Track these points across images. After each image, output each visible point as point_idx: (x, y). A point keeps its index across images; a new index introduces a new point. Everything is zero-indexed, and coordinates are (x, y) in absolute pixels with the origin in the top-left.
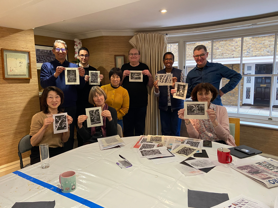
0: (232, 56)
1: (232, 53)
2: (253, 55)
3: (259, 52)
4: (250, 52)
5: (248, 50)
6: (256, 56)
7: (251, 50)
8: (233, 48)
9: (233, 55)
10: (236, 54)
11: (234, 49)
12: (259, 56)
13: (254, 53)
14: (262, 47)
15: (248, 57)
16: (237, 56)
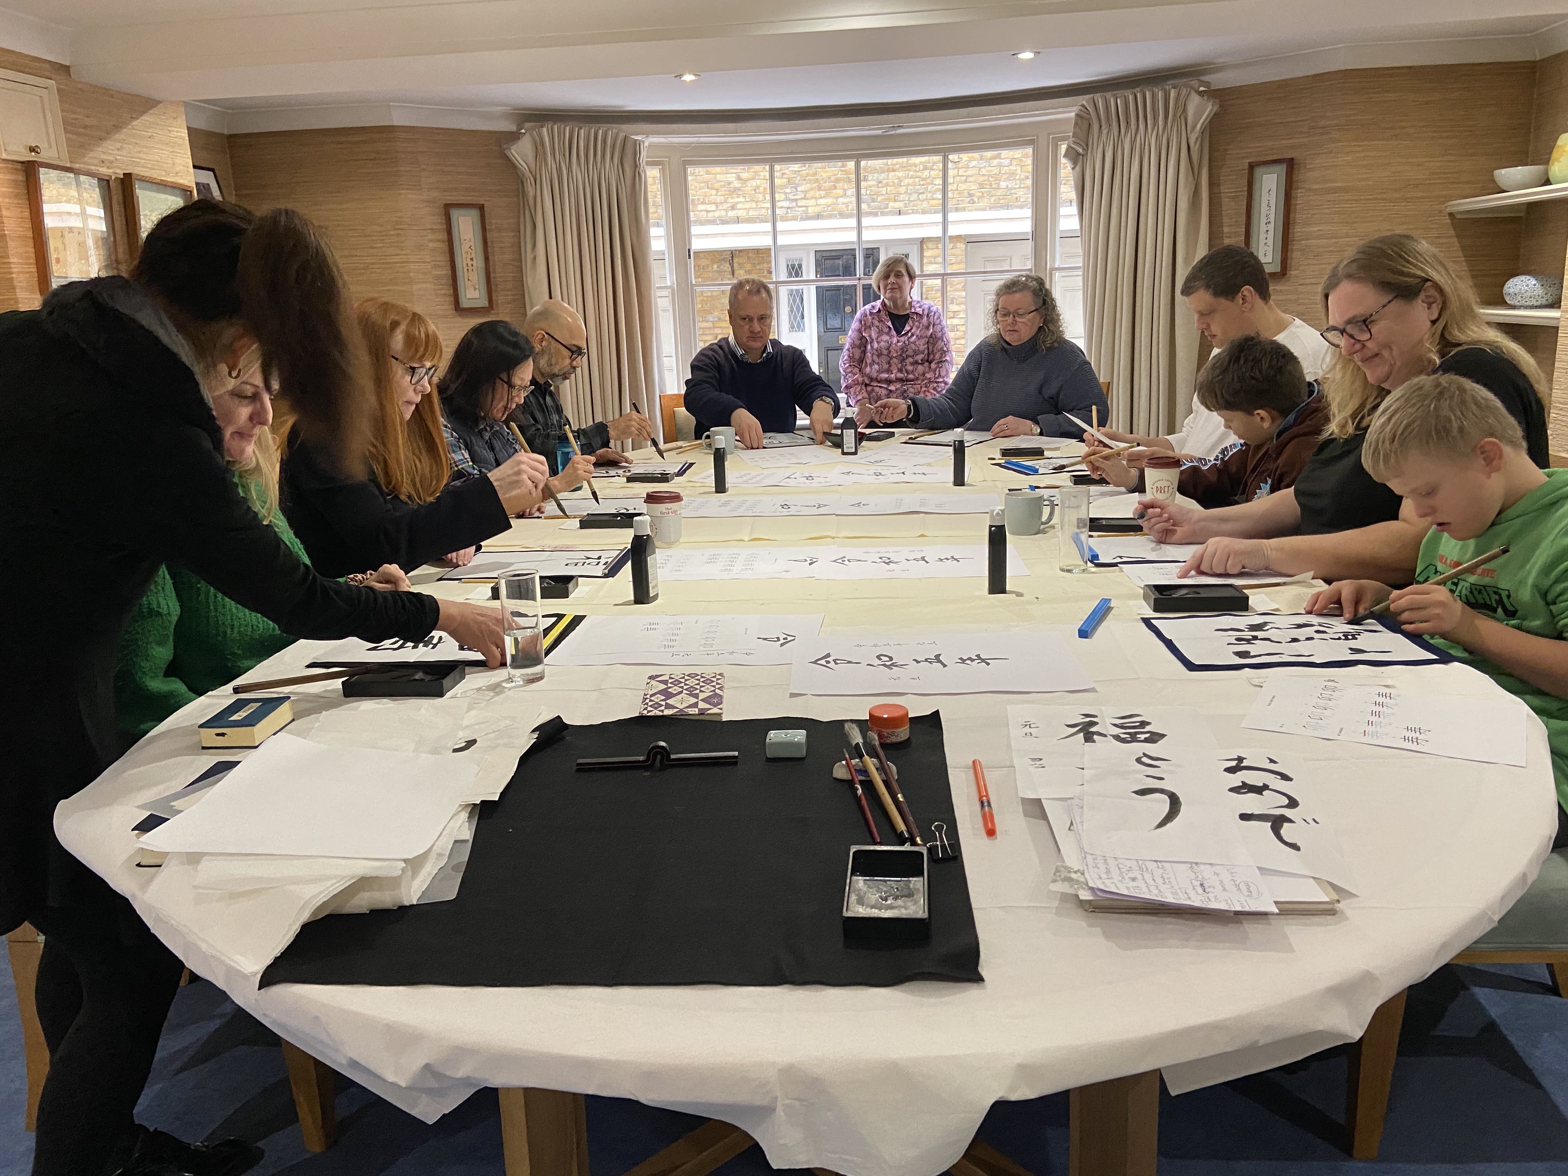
0: (732, 214)
1: (730, 200)
2: (810, 210)
3: (830, 201)
4: (796, 200)
5: (788, 191)
6: (818, 217)
7: (799, 189)
8: (730, 179)
9: (733, 208)
10: (747, 206)
11: (737, 184)
12: (830, 217)
13: (812, 202)
14: (838, 180)
15: (791, 220)
16: (751, 213)
